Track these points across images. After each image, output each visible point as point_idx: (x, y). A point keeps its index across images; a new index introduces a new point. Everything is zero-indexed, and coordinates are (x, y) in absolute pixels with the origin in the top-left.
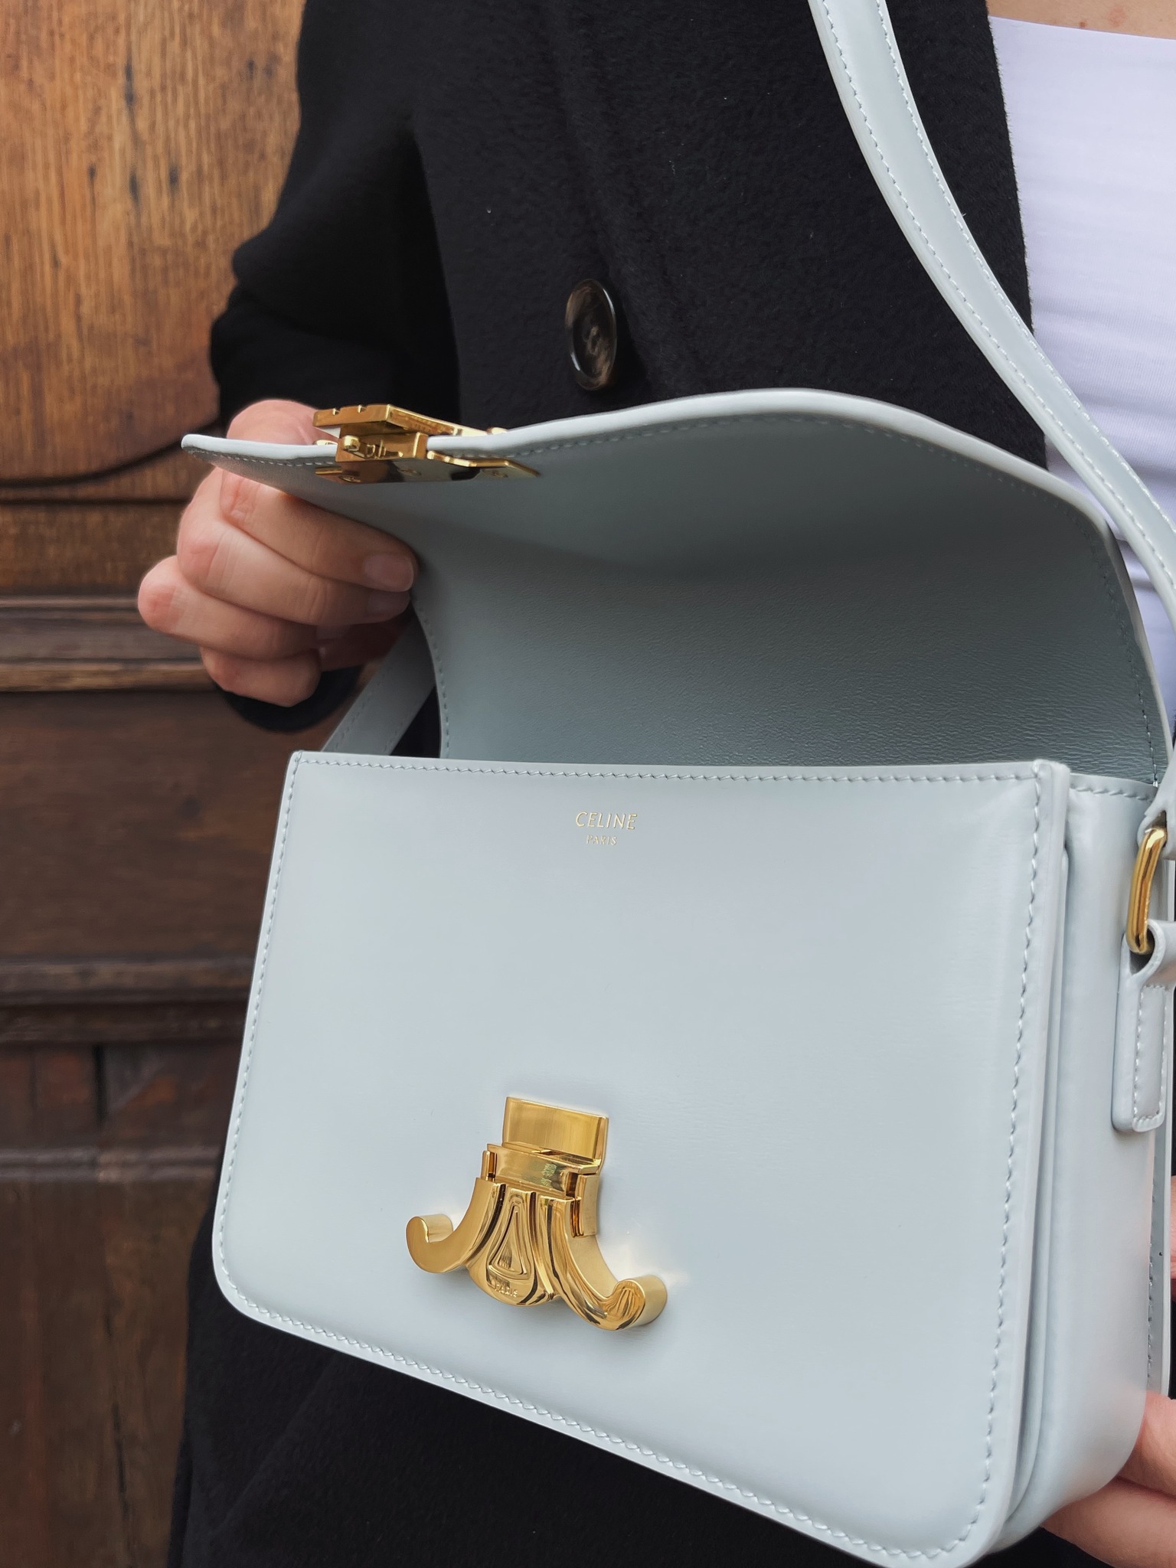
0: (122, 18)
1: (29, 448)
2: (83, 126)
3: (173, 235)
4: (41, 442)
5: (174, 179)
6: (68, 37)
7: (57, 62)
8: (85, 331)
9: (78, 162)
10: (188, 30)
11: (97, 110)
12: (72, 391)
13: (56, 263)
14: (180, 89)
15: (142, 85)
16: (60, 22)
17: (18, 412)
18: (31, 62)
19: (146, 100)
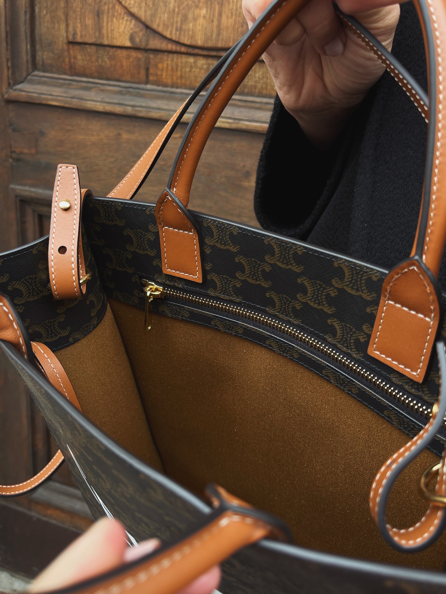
1: (214, 35)
4: (219, 34)
12: (232, 14)
17: (213, 21)
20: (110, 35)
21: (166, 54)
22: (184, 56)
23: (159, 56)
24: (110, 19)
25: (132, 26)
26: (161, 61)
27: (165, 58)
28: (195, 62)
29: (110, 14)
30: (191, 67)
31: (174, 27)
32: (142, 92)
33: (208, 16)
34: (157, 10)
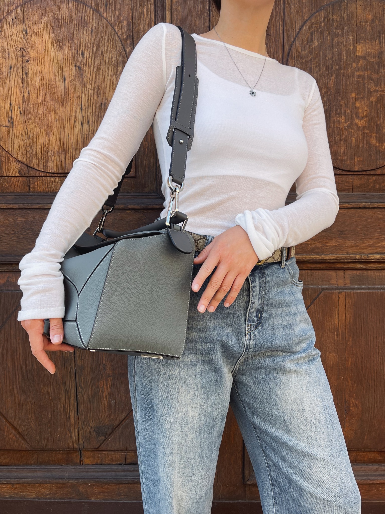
0: (80, 97)
2: (74, 114)
3: (88, 132)
5: (88, 122)
6: (71, 99)
7: (70, 104)
8: (73, 148)
9: (73, 120)
10: (91, 98)
11: (76, 112)
13: (69, 137)
14: (90, 108)
15: (84, 107)
16: (70, 97)
18: (65, 103)
19: (84, 110)
20: (7, 172)
21: (39, 177)
22: (48, 178)
23: (36, 178)
24: (6, 164)
25: (19, 166)
26: (37, 181)
27: (39, 180)
28: (54, 180)
29: (6, 162)
30: (53, 182)
31: (42, 165)
32: (27, 197)
33: (59, 159)
34: (32, 158)
